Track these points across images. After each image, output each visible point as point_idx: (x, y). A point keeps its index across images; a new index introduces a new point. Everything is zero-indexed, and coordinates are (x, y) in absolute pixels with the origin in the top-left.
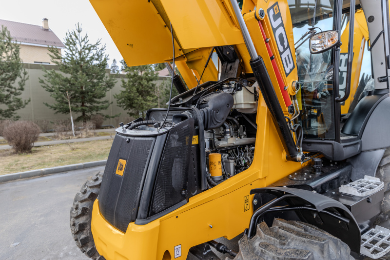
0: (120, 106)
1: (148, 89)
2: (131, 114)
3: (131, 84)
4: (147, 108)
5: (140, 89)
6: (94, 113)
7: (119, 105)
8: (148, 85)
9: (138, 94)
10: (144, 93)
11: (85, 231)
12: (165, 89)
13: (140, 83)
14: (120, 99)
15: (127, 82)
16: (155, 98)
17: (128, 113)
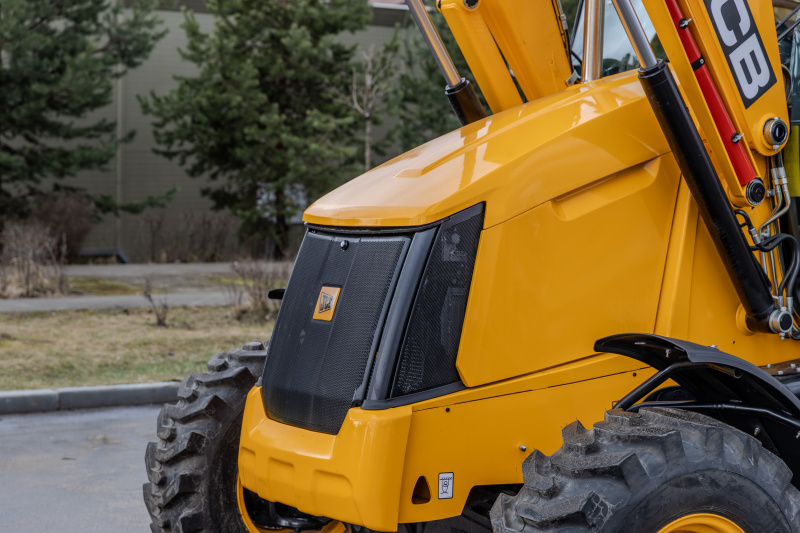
0: (169, 155)
1: (313, 71)
2: (222, 199)
3: (231, 43)
4: (304, 168)
5: (274, 70)
6: (47, 183)
7: (163, 148)
8: (315, 52)
9: (263, 97)
10: (290, 91)
11: (193, 499)
12: (403, 78)
13: (274, 39)
14: (175, 118)
15: (212, 36)
16: (349, 120)
17: (205, 192)
